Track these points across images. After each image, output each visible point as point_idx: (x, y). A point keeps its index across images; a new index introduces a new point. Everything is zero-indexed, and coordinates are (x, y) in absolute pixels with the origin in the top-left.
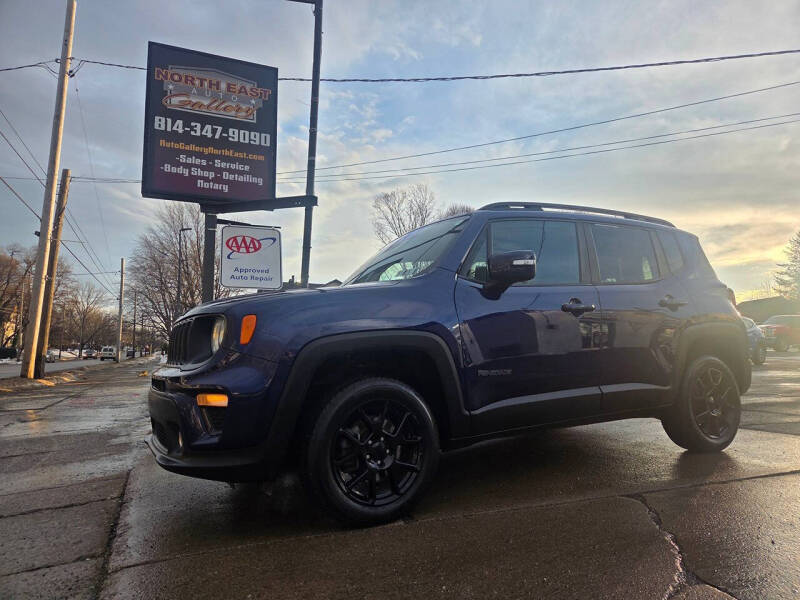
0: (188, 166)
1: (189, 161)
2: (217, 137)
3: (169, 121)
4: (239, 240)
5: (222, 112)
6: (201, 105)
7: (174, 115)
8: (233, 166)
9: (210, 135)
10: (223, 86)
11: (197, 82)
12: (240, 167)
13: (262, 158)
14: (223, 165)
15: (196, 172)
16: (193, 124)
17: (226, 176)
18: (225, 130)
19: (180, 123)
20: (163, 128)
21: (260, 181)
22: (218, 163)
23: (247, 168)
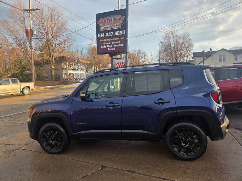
0: (106, 45)
1: (106, 44)
2: (112, 35)
3: (101, 34)
4: (119, 63)
5: (113, 28)
6: (108, 27)
7: (102, 32)
8: (116, 43)
9: (110, 35)
10: (113, 20)
11: (107, 21)
12: (117, 42)
13: (123, 38)
14: (114, 43)
15: (108, 46)
16: (106, 33)
17: (115, 46)
18: (114, 33)
19: (103, 34)
20: (100, 37)
21: (123, 45)
22: (113, 43)
23: (119, 42)
